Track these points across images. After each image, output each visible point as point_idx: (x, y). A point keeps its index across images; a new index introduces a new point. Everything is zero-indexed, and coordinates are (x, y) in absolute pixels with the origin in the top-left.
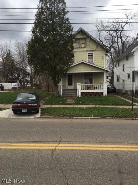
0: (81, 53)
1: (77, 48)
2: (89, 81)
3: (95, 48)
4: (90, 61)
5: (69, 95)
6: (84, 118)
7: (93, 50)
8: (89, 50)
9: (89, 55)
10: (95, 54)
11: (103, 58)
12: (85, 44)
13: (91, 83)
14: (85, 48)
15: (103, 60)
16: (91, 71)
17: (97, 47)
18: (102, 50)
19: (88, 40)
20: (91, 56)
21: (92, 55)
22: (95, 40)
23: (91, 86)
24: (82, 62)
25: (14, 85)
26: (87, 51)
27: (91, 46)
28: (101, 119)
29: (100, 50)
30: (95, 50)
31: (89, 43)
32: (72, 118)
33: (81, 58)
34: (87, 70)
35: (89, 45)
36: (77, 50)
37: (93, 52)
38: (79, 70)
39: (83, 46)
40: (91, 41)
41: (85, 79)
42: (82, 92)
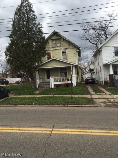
0: (56, 51)
1: (53, 47)
2: (64, 74)
3: (68, 47)
4: (64, 58)
5: (43, 87)
6: (26, 106)
7: (66, 48)
8: (63, 48)
9: (63, 53)
10: (68, 52)
11: (75, 54)
12: (60, 43)
13: (66, 76)
14: (60, 47)
15: (75, 56)
16: (62, 66)
17: (69, 45)
18: (74, 48)
19: (62, 40)
20: (64, 53)
21: (66, 53)
22: (67, 40)
23: (65, 78)
24: (54, 59)
25: (19, 80)
26: (61, 49)
27: (64, 45)
28: (39, 106)
29: (72, 48)
30: (68, 48)
31: (62, 42)
32: (17, 106)
33: (57, 55)
34: (58, 65)
35: (63, 44)
36: (53, 49)
37: (66, 50)
38: (52, 66)
39: (58, 45)
40: (64, 41)
41: (61, 73)
42: (55, 84)
